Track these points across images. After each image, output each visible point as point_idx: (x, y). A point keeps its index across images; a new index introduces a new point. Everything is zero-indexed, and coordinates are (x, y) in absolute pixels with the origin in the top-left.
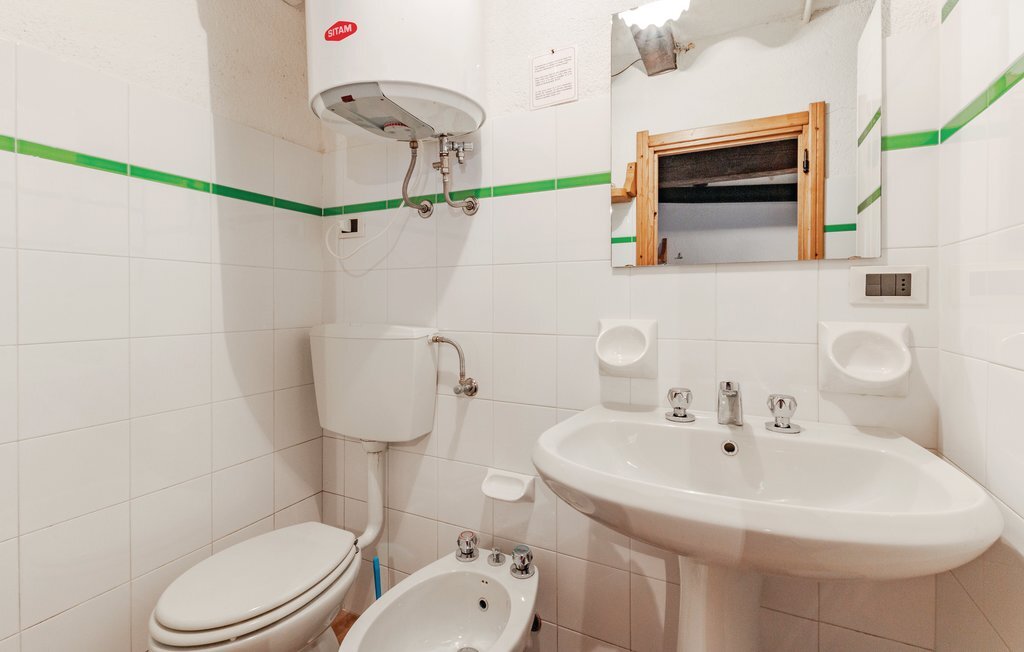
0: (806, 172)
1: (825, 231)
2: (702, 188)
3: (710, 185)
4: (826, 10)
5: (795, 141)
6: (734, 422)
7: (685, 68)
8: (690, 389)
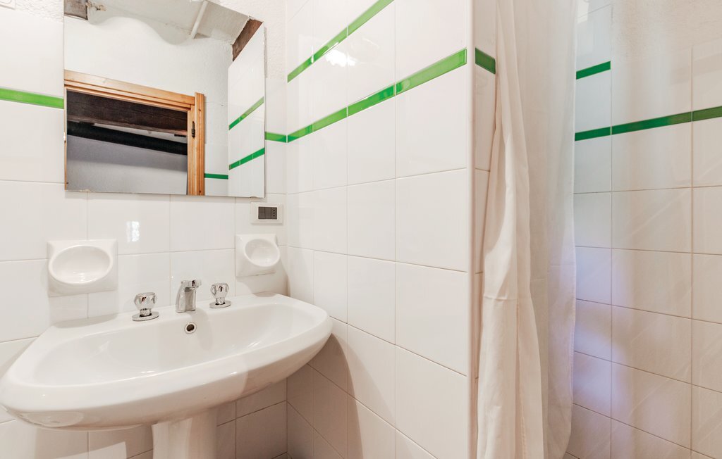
0: (194, 136)
1: (205, 177)
2: (90, 126)
3: (96, 125)
4: (204, 36)
5: (185, 114)
6: (190, 309)
7: (95, 23)
8: (154, 292)
